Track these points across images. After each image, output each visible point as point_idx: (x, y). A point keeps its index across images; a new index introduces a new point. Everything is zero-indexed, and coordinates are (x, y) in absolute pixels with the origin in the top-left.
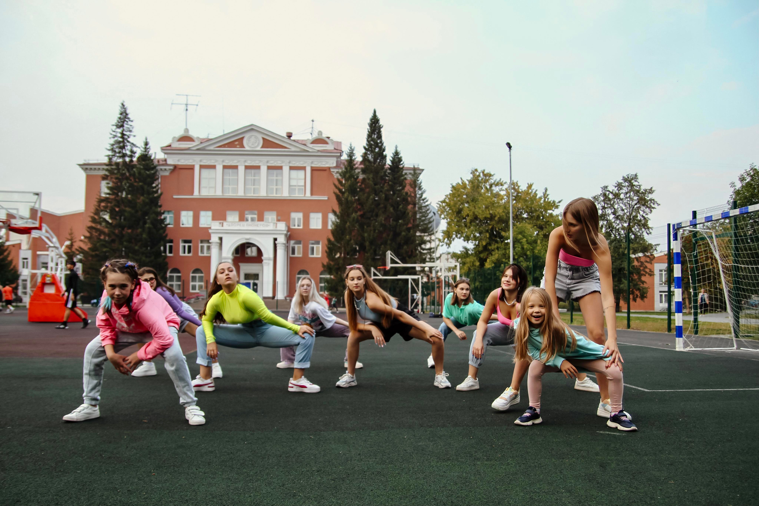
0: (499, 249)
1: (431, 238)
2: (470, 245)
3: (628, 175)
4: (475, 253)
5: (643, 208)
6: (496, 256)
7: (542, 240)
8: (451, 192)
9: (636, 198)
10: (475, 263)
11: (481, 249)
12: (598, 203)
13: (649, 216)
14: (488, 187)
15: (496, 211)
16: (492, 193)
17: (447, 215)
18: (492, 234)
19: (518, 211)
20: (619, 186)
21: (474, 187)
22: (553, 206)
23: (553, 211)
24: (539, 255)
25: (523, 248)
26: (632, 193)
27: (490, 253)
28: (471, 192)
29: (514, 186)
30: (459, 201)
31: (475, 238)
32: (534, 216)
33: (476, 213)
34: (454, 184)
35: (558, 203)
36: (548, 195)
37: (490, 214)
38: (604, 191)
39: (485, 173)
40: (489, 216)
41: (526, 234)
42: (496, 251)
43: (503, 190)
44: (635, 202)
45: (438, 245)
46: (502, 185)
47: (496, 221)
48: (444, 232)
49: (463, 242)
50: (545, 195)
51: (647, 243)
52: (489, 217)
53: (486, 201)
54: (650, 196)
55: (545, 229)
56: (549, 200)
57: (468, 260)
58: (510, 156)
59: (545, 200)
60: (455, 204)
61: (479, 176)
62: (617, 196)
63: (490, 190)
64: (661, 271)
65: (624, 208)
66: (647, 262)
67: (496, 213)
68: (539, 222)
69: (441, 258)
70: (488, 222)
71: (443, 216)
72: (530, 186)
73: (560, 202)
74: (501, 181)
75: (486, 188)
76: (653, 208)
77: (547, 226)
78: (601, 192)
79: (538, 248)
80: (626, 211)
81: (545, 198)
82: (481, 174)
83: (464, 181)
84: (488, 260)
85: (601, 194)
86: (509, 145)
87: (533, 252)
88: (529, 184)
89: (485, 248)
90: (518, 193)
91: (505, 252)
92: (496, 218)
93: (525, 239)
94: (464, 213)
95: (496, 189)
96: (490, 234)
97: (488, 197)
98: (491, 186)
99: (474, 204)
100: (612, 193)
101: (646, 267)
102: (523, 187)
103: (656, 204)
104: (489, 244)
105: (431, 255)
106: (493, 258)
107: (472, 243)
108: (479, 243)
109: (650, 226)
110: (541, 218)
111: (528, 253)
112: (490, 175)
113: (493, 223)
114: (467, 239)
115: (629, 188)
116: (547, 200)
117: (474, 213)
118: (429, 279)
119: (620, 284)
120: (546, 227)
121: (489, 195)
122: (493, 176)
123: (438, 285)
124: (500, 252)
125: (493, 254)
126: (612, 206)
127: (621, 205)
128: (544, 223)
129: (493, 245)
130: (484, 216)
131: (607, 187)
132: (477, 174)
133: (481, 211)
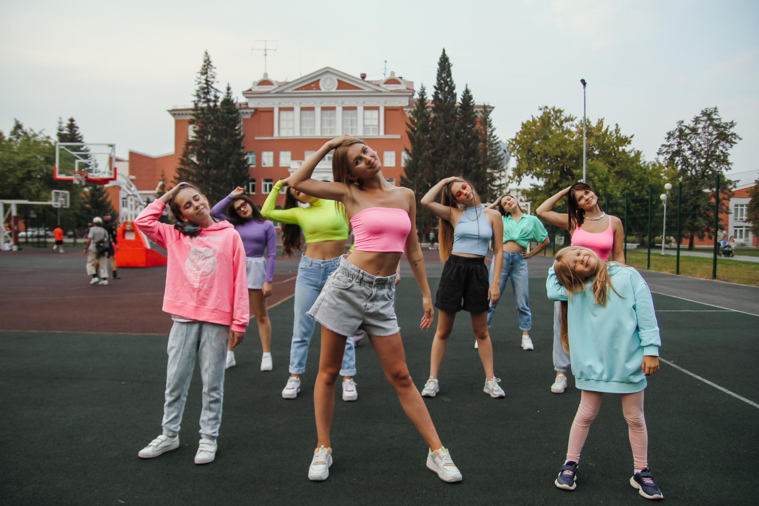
1: (500, 175)
2: (541, 183)
3: (707, 109)
4: (546, 190)
5: (722, 143)
7: (614, 177)
8: (522, 130)
9: (715, 133)
11: (551, 186)
12: (674, 139)
13: (730, 151)
14: (558, 124)
15: (567, 149)
16: (562, 131)
17: (518, 153)
18: (562, 172)
19: (590, 148)
20: (697, 120)
21: (544, 124)
22: (625, 143)
23: (626, 146)
24: (611, 193)
26: (711, 128)
28: (542, 130)
29: (586, 122)
30: (530, 139)
31: (546, 176)
32: (606, 153)
33: (547, 151)
34: (525, 122)
36: (619, 130)
37: (561, 152)
38: (679, 126)
39: (555, 110)
40: (560, 154)
41: (597, 172)
43: (573, 126)
44: (714, 137)
45: (508, 182)
46: (572, 120)
48: (514, 170)
49: (532, 178)
50: (617, 131)
51: (726, 180)
53: (557, 139)
54: (732, 130)
55: (617, 166)
56: (621, 136)
58: (585, 93)
59: (616, 136)
60: (526, 142)
61: (550, 113)
62: (694, 130)
63: (560, 126)
64: (736, 205)
65: (701, 143)
66: (724, 199)
67: (568, 151)
68: (610, 159)
70: (559, 159)
71: (512, 154)
72: (601, 122)
73: (632, 137)
74: (571, 117)
75: (556, 125)
76: (735, 143)
77: (620, 163)
78: (677, 127)
79: (611, 186)
80: (703, 146)
81: (617, 133)
82: (552, 112)
83: (534, 119)
85: (677, 129)
86: (584, 82)
87: (605, 190)
88: (600, 119)
89: (556, 185)
90: (590, 130)
92: (567, 157)
93: (596, 178)
94: (535, 151)
95: (566, 125)
96: (560, 172)
97: (559, 135)
98: (562, 123)
99: (545, 142)
100: (688, 128)
101: (723, 204)
102: (594, 123)
103: (737, 139)
105: (501, 191)
107: (543, 180)
108: (549, 180)
109: (730, 162)
110: (613, 154)
112: (560, 111)
113: (565, 160)
114: (538, 176)
115: (708, 122)
116: (618, 135)
117: (545, 151)
119: (695, 222)
120: (618, 164)
121: (560, 132)
122: (563, 112)
126: (688, 142)
127: (698, 140)
128: (616, 159)
130: (555, 154)
131: (682, 122)
132: (548, 111)
133: (551, 148)
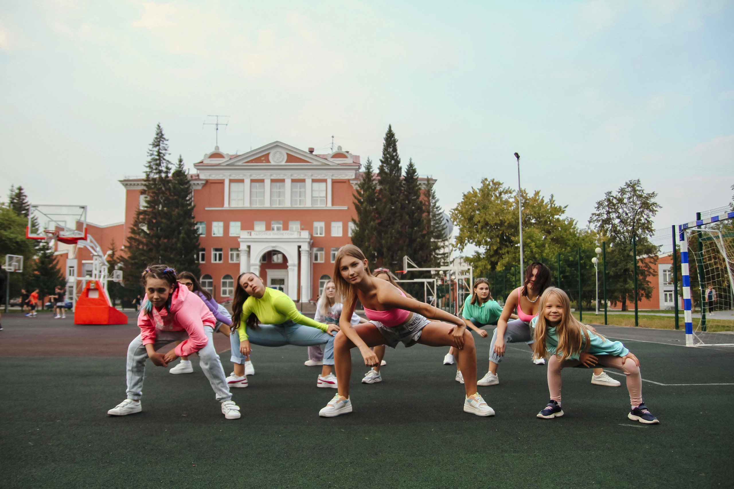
0: (510, 253)
1: (444, 244)
2: (482, 250)
3: (631, 181)
4: (487, 257)
5: (646, 212)
6: (506, 259)
7: (550, 243)
8: (463, 200)
9: (638, 202)
10: (486, 267)
11: (492, 253)
12: (603, 208)
13: (652, 219)
14: (498, 195)
15: (505, 217)
16: (501, 201)
17: (460, 222)
18: (502, 239)
19: (526, 217)
20: (623, 191)
21: (484, 195)
22: (559, 212)
23: (560, 216)
24: (547, 258)
25: (532, 252)
26: (635, 197)
27: (501, 256)
28: (482, 200)
29: (522, 193)
30: (471, 208)
31: (486, 243)
32: (542, 221)
33: (487, 219)
34: (466, 193)
35: (564, 208)
36: (554, 201)
37: (500, 220)
38: (608, 196)
39: (494, 182)
40: (499, 222)
41: (534, 239)
42: (507, 255)
43: (512, 198)
44: (638, 206)
45: (452, 250)
46: (510, 193)
47: (505, 226)
48: (457, 238)
49: (475, 247)
50: (552, 201)
51: (651, 245)
52: (499, 223)
53: (496, 208)
54: (652, 200)
56: (556, 206)
57: (480, 263)
58: (519, 165)
59: (551, 206)
60: (467, 211)
61: (489, 185)
62: (620, 201)
63: (499, 197)
64: (665, 271)
65: (628, 212)
66: (651, 262)
67: (506, 219)
68: (546, 227)
69: (455, 262)
70: (499, 227)
71: (455, 223)
72: (537, 193)
73: (566, 207)
74: (510, 189)
75: (496, 196)
76: (657, 211)
77: (555, 231)
79: (546, 251)
80: (629, 215)
81: (551, 204)
82: (491, 183)
83: (475, 190)
84: (499, 264)
85: (605, 199)
86: (517, 156)
87: (542, 255)
88: (537, 191)
89: (496, 252)
90: (526, 200)
91: (515, 256)
92: (506, 224)
93: (533, 244)
94: (475, 220)
95: (505, 197)
96: (500, 239)
97: (498, 204)
98: (500, 194)
99: (485, 211)
100: (615, 198)
101: (650, 268)
102: (531, 195)
103: (659, 207)
104: (500, 248)
105: (444, 260)
106: (504, 262)
107: (484, 247)
108: (490, 247)
109: (653, 228)
110: (549, 223)
111: (537, 256)
112: (499, 184)
113: (503, 228)
114: (479, 244)
115: (632, 193)
116: (553, 206)
117: (485, 219)
118: (443, 282)
119: (626, 284)
120: (553, 232)
121: (499, 202)
122: (502, 184)
123: (452, 288)
124: (510, 256)
125: (504, 258)
126: (616, 211)
127: (625, 209)
128: (551, 227)
129: (503, 249)
130: (494, 222)
131: (610, 193)
132: (487, 183)
133: (491, 217)
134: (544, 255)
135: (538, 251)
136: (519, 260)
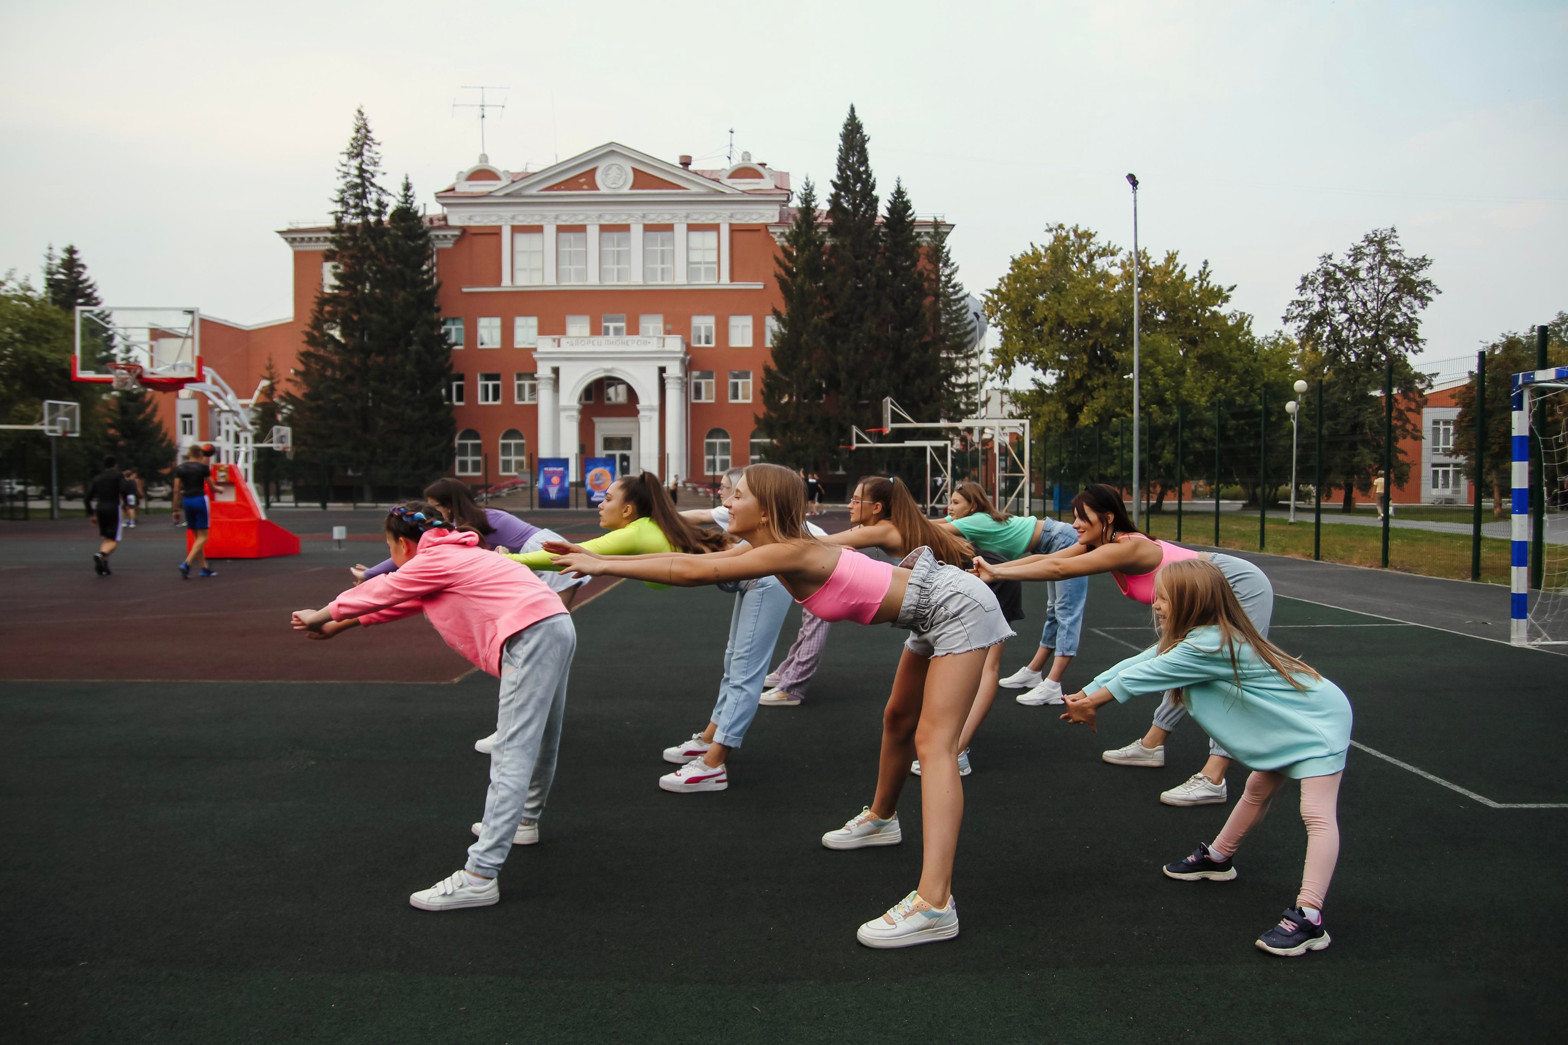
0: (1109, 387)
1: (968, 364)
2: (1050, 379)
3: (1376, 231)
4: (1059, 394)
5: (1406, 299)
6: (1101, 400)
7: (1195, 367)
8: (1011, 272)
9: (1391, 279)
10: (1058, 415)
11: (1070, 386)
12: (1313, 291)
13: (1421, 314)
14: (1085, 260)
15: (1103, 308)
16: (1093, 273)
17: (1003, 318)
18: (1093, 356)
19: (1147, 309)
20: (1357, 254)
21: (1056, 261)
22: (1218, 298)
23: (1220, 306)
24: (1189, 399)
25: (1156, 385)
26: (1384, 268)
27: (1090, 393)
28: (1051, 272)
29: (1140, 257)
30: (1028, 290)
31: (1060, 365)
32: (1179, 318)
33: (1062, 314)
34: (1017, 257)
35: (1228, 291)
36: (1208, 275)
37: (1091, 315)
38: (1325, 265)
39: (1079, 232)
40: (1088, 320)
41: (1161, 357)
42: (1102, 390)
43: (1115, 265)
44: (1390, 287)
45: (985, 379)
46: (1113, 254)
47: (1101, 329)
48: (994, 352)
49: (1032, 371)
50: (1203, 275)
51: (1412, 372)
52: (1088, 322)
53: (1083, 288)
54: (1423, 275)
55: (1200, 345)
56: (1211, 285)
57: (1045, 408)
58: (1135, 201)
59: (1201, 286)
60: (1020, 296)
61: (1067, 238)
62: (1352, 274)
63: (1089, 265)
64: (1436, 422)
65: (1366, 298)
66: (1409, 410)
67: (1103, 314)
68: (1189, 331)
69: (989, 404)
70: (1086, 331)
71: (992, 320)
72: (1171, 258)
73: (1232, 289)
74: (1111, 248)
75: (1081, 261)
76: (1430, 299)
77: (1206, 339)
78: (1320, 267)
79: (1187, 385)
80: (1369, 305)
81: (1202, 281)
82: (1072, 235)
83: (1037, 249)
84: (1085, 409)
85: (1319, 271)
86: (1133, 180)
87: (1177, 393)
88: (1171, 253)
89: (1080, 384)
90: (1147, 272)
91: (1120, 393)
92: (1103, 325)
93: (1160, 368)
94: (1038, 315)
95: (1100, 263)
96: (1089, 357)
97: (1087, 281)
98: (1091, 257)
99: (1058, 296)
100: (1341, 269)
101: (1408, 421)
102: (1157, 259)
103: (1434, 291)
104: (1088, 376)
105: (968, 398)
106: (1095, 406)
107: (1054, 374)
108: (1066, 373)
109: (1419, 336)
110: (1194, 321)
111: (1168, 395)
112: (1089, 236)
113: (1098, 333)
114: (1042, 365)
115: (1377, 259)
116: (1205, 284)
117: (1057, 314)
118: (965, 446)
119: (1355, 456)
120: (1203, 342)
121: (1089, 276)
122: (1094, 235)
123: (984, 457)
124: (1109, 393)
125: (1095, 396)
126: (1341, 297)
127: (1361, 292)
128: (1199, 332)
129: (1096, 378)
130: (1078, 320)
131: (1330, 257)
132: (1064, 234)
133: (1071, 309)
134: (1184, 393)
135: (1170, 385)
136: (1131, 402)
